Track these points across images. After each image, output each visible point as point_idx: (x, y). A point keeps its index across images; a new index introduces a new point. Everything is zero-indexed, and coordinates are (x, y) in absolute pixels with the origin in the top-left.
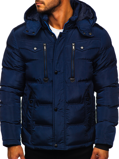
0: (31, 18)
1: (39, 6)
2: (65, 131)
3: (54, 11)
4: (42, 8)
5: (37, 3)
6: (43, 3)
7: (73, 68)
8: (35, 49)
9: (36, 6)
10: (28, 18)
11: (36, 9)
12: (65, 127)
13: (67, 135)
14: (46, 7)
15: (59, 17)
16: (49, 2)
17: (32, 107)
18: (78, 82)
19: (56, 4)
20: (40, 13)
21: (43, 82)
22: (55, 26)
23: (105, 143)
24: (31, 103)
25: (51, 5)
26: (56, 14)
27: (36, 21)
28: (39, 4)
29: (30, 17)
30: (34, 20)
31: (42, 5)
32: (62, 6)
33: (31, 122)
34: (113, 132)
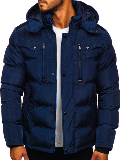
0: (33, 18)
1: (41, 6)
2: (74, 134)
3: (56, 10)
4: (45, 7)
5: (39, 3)
6: (46, 2)
7: (80, 69)
8: (35, 47)
9: (39, 6)
10: (30, 17)
11: (39, 9)
12: (74, 131)
13: (75, 138)
14: (49, 7)
15: (61, 16)
16: (51, 1)
17: (31, 107)
18: (86, 83)
19: (58, 3)
20: (43, 12)
21: (41, 82)
22: (57, 25)
23: (105, 147)
24: (31, 103)
25: (53, 4)
26: (58, 14)
27: (38, 20)
28: (42, 4)
29: (32, 16)
30: (36, 20)
31: (45, 5)
32: (64, 6)
33: (30, 122)
34: (113, 135)
